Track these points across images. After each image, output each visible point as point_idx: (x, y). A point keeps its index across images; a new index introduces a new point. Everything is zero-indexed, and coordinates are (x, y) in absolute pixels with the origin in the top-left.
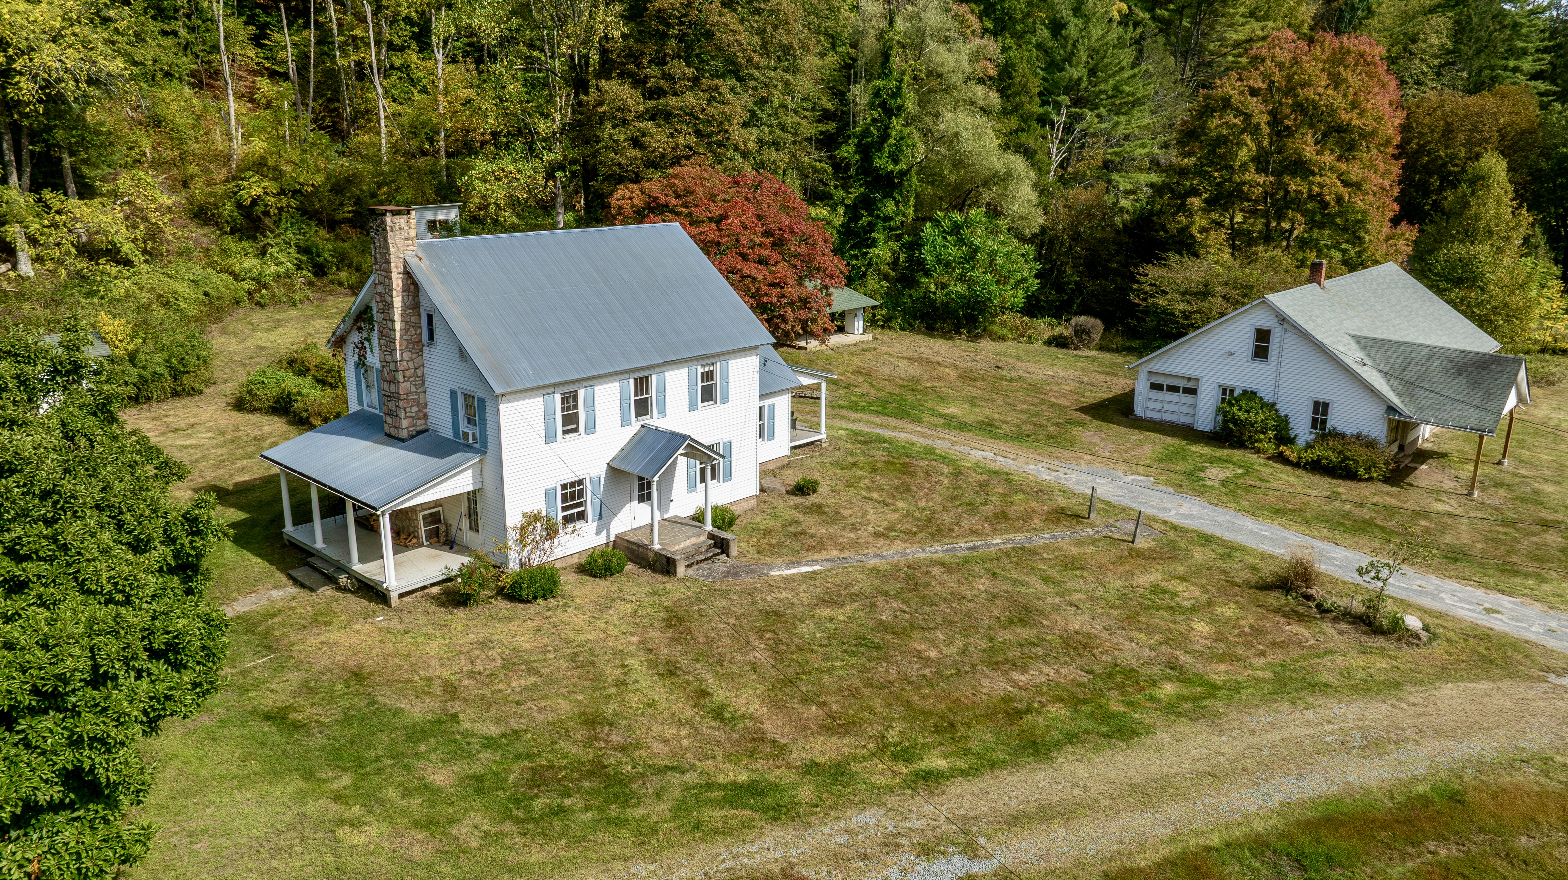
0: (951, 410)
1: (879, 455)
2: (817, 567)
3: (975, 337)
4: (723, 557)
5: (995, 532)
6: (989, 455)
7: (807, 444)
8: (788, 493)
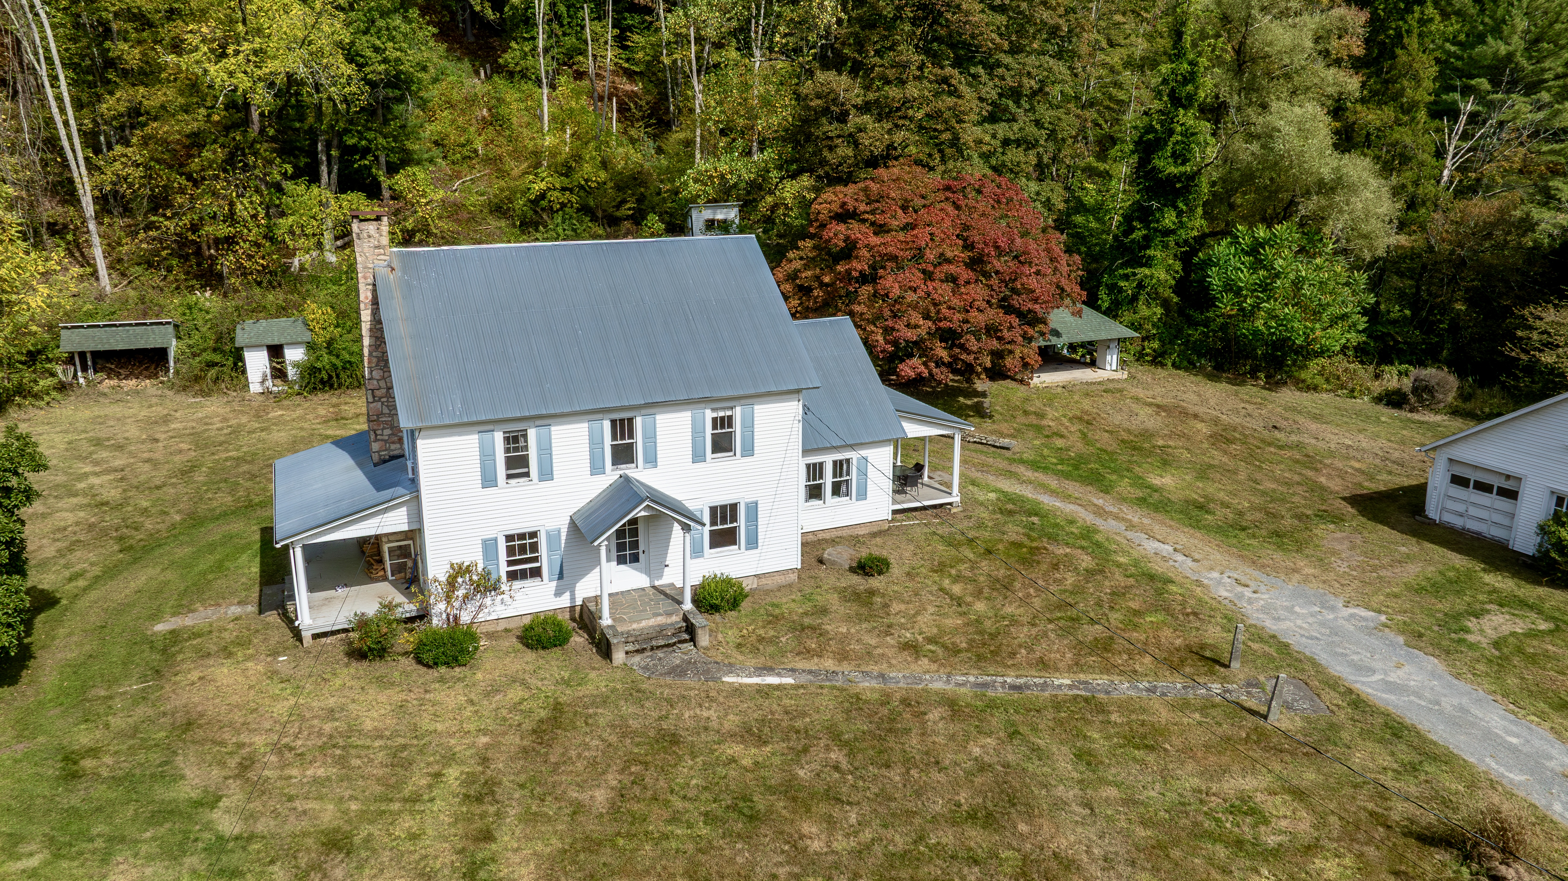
0: (1166, 481)
1: (1014, 532)
2: (789, 680)
3: (1273, 385)
4: (689, 646)
5: (1077, 666)
6: (1167, 549)
7: (934, 507)
8: (852, 570)
